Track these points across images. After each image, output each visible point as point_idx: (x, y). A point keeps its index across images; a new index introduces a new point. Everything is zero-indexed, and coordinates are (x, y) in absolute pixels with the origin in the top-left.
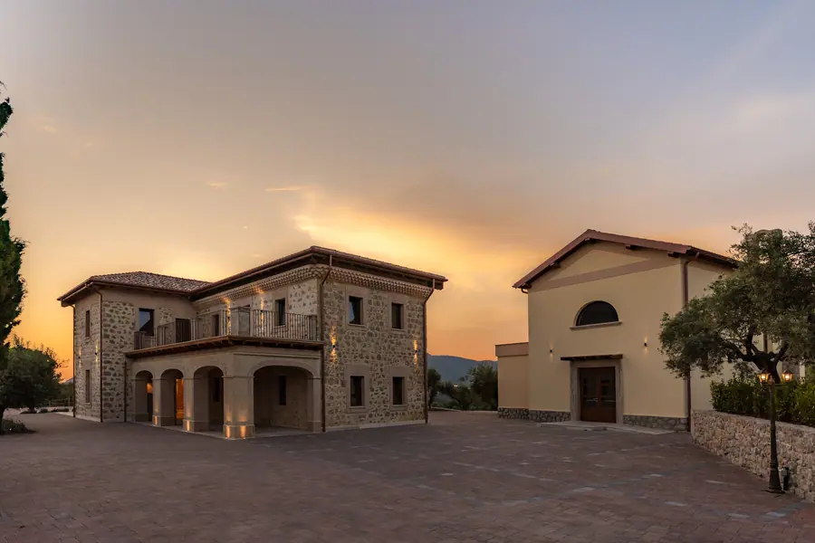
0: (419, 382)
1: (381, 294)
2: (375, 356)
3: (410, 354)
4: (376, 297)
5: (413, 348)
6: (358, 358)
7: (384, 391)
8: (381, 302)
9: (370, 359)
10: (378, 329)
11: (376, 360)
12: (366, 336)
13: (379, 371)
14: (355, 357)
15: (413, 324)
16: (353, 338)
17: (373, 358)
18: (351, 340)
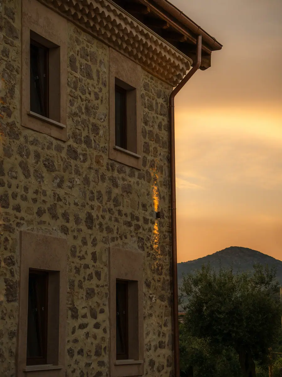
0: (162, 298)
1: (94, 48)
2: (83, 216)
3: (146, 221)
4: (86, 55)
5: (152, 205)
6: (46, 217)
7: (101, 317)
8: (94, 69)
9: (71, 225)
10: (88, 142)
11: (83, 227)
12: (64, 154)
13: (88, 260)
14: (40, 213)
15: (153, 145)
16: (37, 156)
17: (77, 220)
18: (31, 160)
